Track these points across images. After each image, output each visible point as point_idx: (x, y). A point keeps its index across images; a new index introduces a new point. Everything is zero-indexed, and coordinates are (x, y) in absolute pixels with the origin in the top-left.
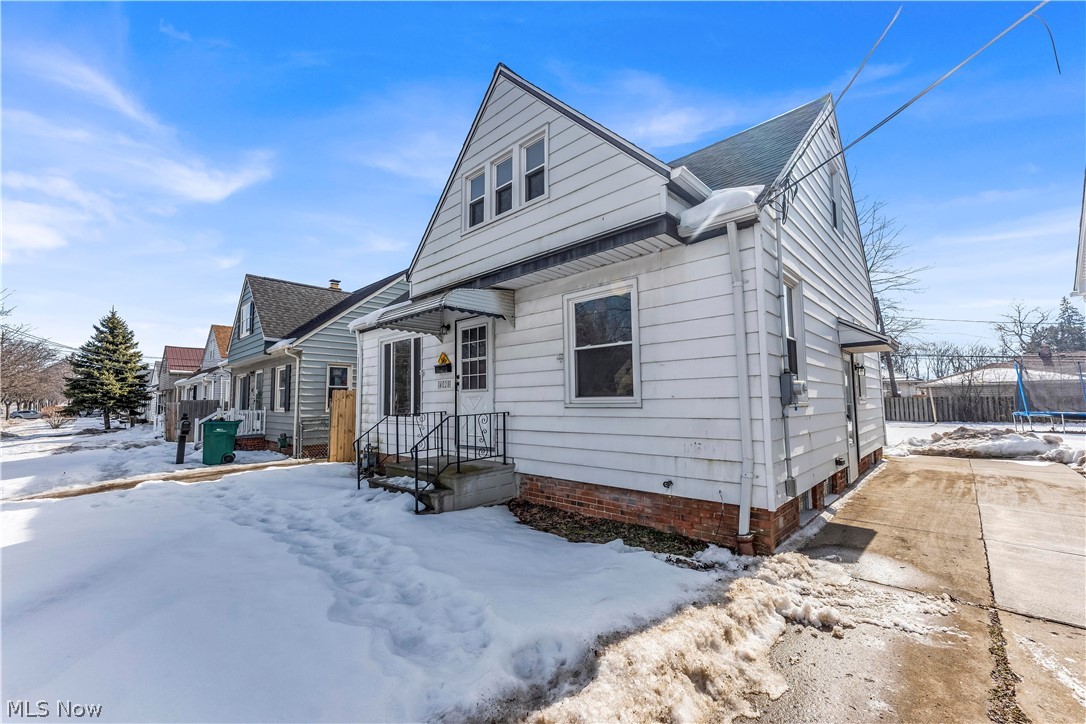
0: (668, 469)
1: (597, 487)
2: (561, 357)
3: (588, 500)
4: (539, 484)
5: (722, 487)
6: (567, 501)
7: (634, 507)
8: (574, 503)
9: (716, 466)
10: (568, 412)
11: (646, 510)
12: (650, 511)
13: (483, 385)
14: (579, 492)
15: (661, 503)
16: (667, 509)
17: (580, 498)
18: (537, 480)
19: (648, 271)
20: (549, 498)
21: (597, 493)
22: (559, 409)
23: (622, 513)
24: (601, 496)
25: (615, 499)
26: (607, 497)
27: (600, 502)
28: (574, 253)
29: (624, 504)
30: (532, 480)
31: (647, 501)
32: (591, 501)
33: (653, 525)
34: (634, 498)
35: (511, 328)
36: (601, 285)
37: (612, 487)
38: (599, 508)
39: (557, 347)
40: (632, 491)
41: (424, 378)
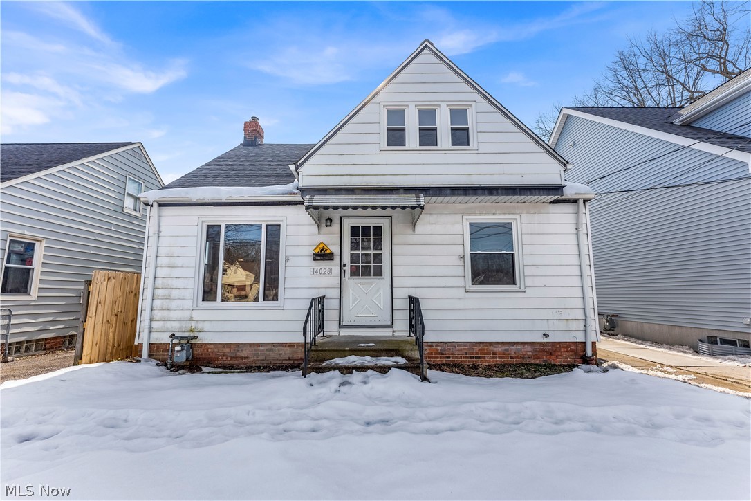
0: (544, 327)
1: (491, 344)
2: (462, 257)
3: (484, 354)
4: (439, 348)
5: (574, 334)
6: (466, 357)
7: (520, 353)
8: (471, 358)
9: (570, 322)
10: (468, 295)
11: (528, 353)
12: (530, 353)
13: (379, 273)
14: (476, 350)
15: (538, 347)
16: (542, 351)
17: (477, 353)
18: (437, 346)
19: (528, 213)
20: (449, 357)
21: (491, 348)
22: (461, 293)
23: (511, 358)
24: (495, 349)
25: (506, 350)
26: (500, 349)
27: (494, 354)
28: (500, 191)
29: (513, 352)
30: (431, 346)
31: (528, 348)
32: (487, 354)
33: (533, 361)
34: (519, 347)
35: (411, 232)
36: (494, 214)
37: (503, 342)
38: (493, 358)
39: (459, 250)
40: (517, 343)
41: (287, 264)
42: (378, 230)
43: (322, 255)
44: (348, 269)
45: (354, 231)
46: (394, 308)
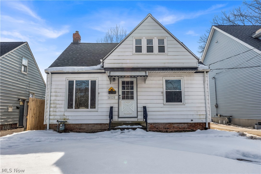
0: (191, 117)
1: (173, 123)
2: (163, 92)
3: (170, 127)
4: (154, 125)
5: (202, 120)
6: (164, 128)
7: (183, 127)
8: (166, 128)
9: (201, 116)
10: (164, 106)
11: (186, 127)
12: (187, 127)
13: (132, 98)
14: (167, 126)
15: (189, 125)
17: (168, 127)
18: (153, 124)
19: (186, 76)
20: (157, 128)
21: (173, 125)
22: (162, 105)
23: (180, 128)
24: (174, 125)
25: (178, 126)
26: (176, 125)
29: (180, 126)
30: (151, 124)
31: (186, 125)
32: (171, 127)
33: (187, 130)
34: (183, 125)
35: (144, 83)
36: (174, 77)
37: (177, 123)
38: (173, 128)
39: (161, 90)
40: (182, 123)
41: (99, 95)
42: (132, 83)
43: (112, 92)
44: (121, 97)
45: (123, 83)
46: (138, 111)
